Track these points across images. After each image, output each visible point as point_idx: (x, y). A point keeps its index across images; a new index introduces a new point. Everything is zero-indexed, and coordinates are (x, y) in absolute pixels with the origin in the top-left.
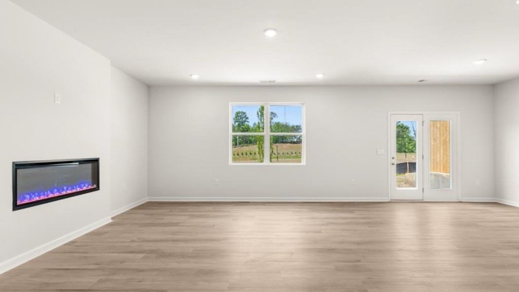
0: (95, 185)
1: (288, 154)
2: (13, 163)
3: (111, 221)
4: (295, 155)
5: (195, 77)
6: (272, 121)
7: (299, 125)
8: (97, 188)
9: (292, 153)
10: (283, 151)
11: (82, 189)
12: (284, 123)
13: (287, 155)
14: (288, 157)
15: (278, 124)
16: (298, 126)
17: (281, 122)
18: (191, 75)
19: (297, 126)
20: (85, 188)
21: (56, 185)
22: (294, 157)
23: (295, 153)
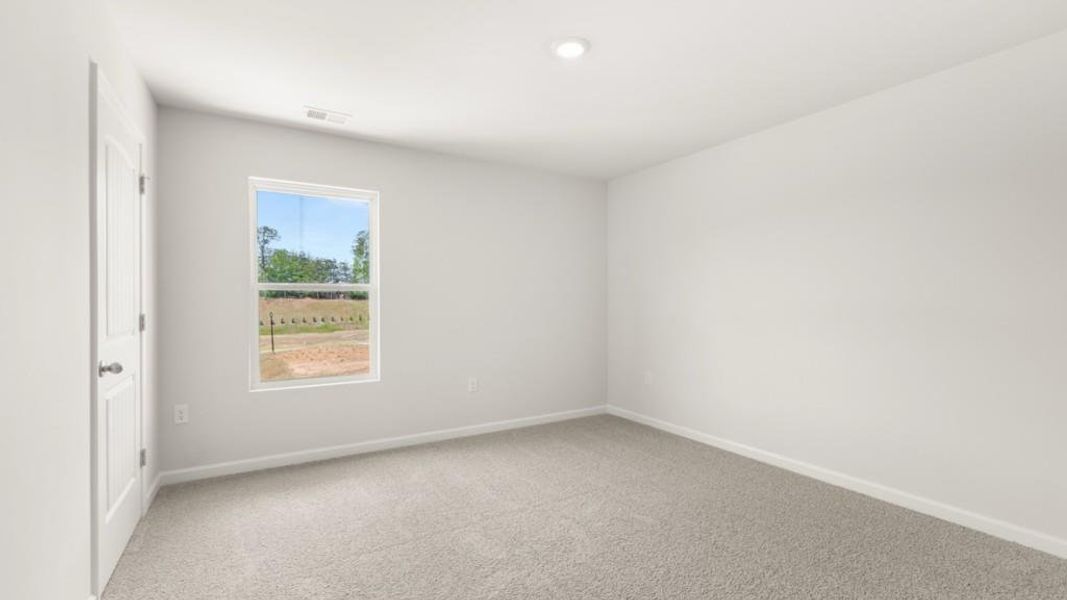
1: (304, 321)
4: (322, 323)
6: (266, 245)
7: (332, 259)
9: (315, 320)
10: (294, 316)
12: (298, 252)
13: (302, 324)
14: (307, 330)
15: (281, 255)
16: (330, 261)
17: (289, 250)
19: (328, 261)
22: (319, 330)
23: (323, 320)
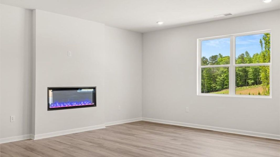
0: (94, 103)
2: (48, 88)
3: (105, 127)
5: (160, 23)
8: (95, 105)
11: (85, 104)
18: (157, 22)
20: (87, 104)
21: (68, 100)
